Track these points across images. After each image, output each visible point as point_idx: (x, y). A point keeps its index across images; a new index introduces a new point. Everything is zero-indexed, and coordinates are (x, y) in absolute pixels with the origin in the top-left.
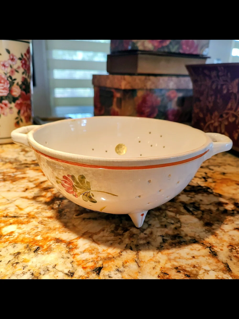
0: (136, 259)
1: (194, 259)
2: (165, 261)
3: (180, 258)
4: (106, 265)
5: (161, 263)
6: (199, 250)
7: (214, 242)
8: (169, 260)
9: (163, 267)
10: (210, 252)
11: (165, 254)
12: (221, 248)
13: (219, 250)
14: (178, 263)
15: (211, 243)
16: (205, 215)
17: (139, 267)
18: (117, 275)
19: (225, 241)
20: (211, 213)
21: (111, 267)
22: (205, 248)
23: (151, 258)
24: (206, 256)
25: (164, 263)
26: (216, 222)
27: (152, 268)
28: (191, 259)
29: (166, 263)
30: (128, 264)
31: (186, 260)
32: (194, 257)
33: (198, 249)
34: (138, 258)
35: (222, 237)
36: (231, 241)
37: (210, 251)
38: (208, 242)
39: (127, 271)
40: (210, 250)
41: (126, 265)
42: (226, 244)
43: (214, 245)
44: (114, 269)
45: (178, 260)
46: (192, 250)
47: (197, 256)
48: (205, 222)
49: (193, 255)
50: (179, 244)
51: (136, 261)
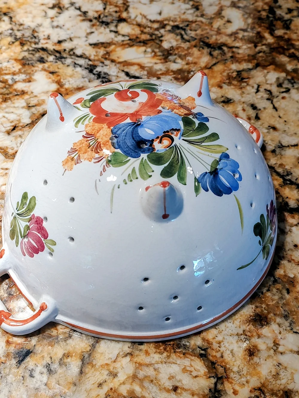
0: (86, 356)
1: (174, 393)
2: (125, 377)
3: (152, 381)
4: (39, 349)
5: (116, 380)
6: (196, 377)
7: (235, 369)
8: (134, 377)
9: (114, 389)
10: (210, 390)
11: (136, 363)
12: (237, 388)
13: (232, 391)
14: (142, 390)
15: (229, 368)
16: (275, 290)
17: (81, 372)
18: (43, 375)
19: (258, 374)
20: (288, 292)
21: (43, 357)
22: (210, 377)
23: (109, 362)
24: (198, 395)
25: (122, 382)
26: (278, 320)
27: (97, 382)
28: (168, 391)
29: (124, 383)
30: (69, 360)
31: (160, 390)
32: (175, 389)
33: (194, 374)
34: (90, 355)
35: (262, 361)
36: (270, 377)
37: (213, 386)
38: (226, 363)
39: (60, 374)
40: (216, 384)
41: (66, 360)
42: (255, 382)
43: (232, 375)
44: (44, 363)
45: (146, 384)
46: (184, 370)
47: (183, 389)
48: (258, 310)
49: (178, 384)
50: (172, 351)
51: (83, 360)
